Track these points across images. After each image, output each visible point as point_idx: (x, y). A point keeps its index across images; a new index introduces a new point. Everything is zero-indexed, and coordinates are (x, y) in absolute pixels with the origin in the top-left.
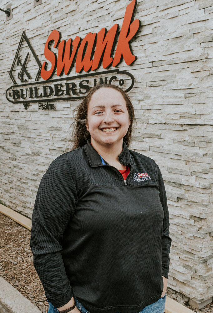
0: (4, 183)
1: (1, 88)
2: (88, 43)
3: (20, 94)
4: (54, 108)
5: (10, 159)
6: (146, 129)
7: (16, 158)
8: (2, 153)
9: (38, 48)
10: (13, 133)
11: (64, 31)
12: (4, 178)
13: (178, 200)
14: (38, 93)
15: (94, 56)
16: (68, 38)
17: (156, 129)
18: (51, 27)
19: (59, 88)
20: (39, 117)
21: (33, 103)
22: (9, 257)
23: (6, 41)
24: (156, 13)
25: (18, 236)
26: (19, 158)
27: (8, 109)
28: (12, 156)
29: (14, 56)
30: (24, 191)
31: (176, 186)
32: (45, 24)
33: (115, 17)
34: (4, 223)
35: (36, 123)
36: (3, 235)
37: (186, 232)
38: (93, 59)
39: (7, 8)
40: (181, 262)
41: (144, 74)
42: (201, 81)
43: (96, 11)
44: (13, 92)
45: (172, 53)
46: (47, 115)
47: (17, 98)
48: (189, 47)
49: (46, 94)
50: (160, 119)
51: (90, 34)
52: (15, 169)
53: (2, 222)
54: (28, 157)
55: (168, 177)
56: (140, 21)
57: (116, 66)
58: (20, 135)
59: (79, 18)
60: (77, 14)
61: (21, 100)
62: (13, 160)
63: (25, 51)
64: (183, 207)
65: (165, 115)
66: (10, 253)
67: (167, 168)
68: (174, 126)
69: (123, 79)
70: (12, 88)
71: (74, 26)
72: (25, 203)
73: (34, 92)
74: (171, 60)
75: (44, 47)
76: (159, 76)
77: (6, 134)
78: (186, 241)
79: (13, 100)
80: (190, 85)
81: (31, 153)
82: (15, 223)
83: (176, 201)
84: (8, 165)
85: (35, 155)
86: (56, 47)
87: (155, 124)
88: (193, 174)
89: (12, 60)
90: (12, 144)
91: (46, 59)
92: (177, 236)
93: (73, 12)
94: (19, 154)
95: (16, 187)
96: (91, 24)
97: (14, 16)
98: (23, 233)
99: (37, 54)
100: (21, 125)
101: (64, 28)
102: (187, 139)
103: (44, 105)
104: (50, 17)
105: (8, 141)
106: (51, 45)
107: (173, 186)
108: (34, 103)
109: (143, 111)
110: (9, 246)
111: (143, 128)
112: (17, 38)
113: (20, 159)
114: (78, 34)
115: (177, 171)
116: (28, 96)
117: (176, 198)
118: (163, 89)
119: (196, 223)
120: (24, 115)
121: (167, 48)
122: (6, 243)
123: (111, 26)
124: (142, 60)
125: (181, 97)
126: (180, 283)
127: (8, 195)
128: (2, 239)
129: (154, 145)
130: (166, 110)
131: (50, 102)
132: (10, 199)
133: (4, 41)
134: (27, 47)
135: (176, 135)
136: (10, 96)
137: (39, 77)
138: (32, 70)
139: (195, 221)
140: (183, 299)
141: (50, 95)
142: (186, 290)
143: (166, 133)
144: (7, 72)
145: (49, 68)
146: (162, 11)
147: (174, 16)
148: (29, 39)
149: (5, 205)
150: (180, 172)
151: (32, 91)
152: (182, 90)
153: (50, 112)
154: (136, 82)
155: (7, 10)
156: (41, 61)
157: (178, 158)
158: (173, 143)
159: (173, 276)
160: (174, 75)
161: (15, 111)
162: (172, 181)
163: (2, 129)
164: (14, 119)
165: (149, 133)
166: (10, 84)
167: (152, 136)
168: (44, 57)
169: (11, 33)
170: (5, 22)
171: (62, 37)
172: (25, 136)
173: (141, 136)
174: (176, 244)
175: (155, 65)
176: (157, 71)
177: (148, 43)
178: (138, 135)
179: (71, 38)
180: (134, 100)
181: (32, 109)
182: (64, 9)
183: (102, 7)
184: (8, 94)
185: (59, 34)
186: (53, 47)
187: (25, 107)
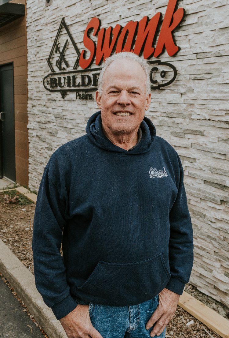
0: (39, 172)
1: (39, 75)
2: (129, 31)
3: (58, 82)
4: (92, 98)
5: (46, 149)
6: (188, 124)
7: (52, 148)
8: (38, 142)
9: (77, 36)
10: (49, 122)
11: (104, 18)
12: (40, 168)
13: (221, 203)
14: (76, 82)
15: (134, 46)
16: (108, 26)
17: (199, 125)
18: (91, 14)
19: (98, 78)
20: (76, 107)
24: (201, 2)
26: (55, 148)
27: (45, 98)
28: (48, 145)
29: (53, 43)
31: (219, 187)
32: (85, 11)
33: (157, 5)
35: (73, 113)
38: (134, 48)
40: (223, 270)
41: (187, 67)
44: (51, 80)
45: (218, 44)
46: (84, 106)
47: (54, 86)
49: (83, 84)
50: (204, 115)
51: (131, 22)
55: (210, 178)
56: (184, 9)
57: (158, 57)
58: (57, 125)
59: (120, 5)
60: (118, 1)
61: (59, 88)
62: (48, 150)
63: (64, 38)
64: (226, 211)
65: (210, 111)
67: (210, 167)
68: (219, 123)
70: (50, 76)
71: (114, 14)
73: (72, 80)
74: (217, 52)
75: (83, 35)
76: (203, 69)
77: (42, 123)
79: (51, 89)
83: (220, 203)
84: (43, 155)
86: (96, 36)
89: (50, 47)
90: (48, 133)
91: (84, 47)
92: (219, 242)
94: (55, 144)
96: (133, 11)
97: (54, 2)
99: (76, 42)
100: (58, 114)
101: (105, 15)
103: (82, 95)
104: (90, 4)
105: (44, 130)
106: (90, 32)
107: (216, 188)
108: (71, 92)
109: (185, 105)
111: (185, 124)
112: (56, 25)
114: (118, 21)
115: (220, 172)
116: (66, 85)
117: (219, 200)
118: (207, 82)
120: (61, 105)
121: (214, 39)
123: (153, 14)
124: (186, 51)
125: (227, 92)
126: (221, 293)
129: (196, 142)
130: (211, 106)
131: (87, 91)
133: (43, 27)
134: (66, 34)
135: (221, 133)
136: (48, 84)
137: (77, 66)
138: (70, 58)
140: (224, 310)
141: (88, 84)
142: (228, 301)
143: (210, 130)
144: (46, 60)
145: (87, 56)
147: (221, 5)
148: (68, 26)
150: (225, 173)
151: (70, 79)
152: (228, 85)
153: (87, 102)
154: (179, 74)
156: (79, 49)
157: (223, 157)
158: (217, 141)
159: (214, 285)
160: (220, 68)
161: (52, 99)
162: (216, 182)
163: (39, 117)
164: (51, 107)
165: (192, 129)
166: (48, 71)
167: (194, 133)
168: (83, 44)
169: (50, 20)
170: (44, 8)
171: (102, 24)
172: (62, 125)
173: (182, 132)
174: (218, 250)
175: (200, 57)
176: (202, 63)
177: (192, 33)
178: (179, 131)
179: (112, 26)
180: (175, 93)
181: (69, 99)
184: (45, 81)
185: (99, 22)
186: (92, 36)
187: (62, 96)
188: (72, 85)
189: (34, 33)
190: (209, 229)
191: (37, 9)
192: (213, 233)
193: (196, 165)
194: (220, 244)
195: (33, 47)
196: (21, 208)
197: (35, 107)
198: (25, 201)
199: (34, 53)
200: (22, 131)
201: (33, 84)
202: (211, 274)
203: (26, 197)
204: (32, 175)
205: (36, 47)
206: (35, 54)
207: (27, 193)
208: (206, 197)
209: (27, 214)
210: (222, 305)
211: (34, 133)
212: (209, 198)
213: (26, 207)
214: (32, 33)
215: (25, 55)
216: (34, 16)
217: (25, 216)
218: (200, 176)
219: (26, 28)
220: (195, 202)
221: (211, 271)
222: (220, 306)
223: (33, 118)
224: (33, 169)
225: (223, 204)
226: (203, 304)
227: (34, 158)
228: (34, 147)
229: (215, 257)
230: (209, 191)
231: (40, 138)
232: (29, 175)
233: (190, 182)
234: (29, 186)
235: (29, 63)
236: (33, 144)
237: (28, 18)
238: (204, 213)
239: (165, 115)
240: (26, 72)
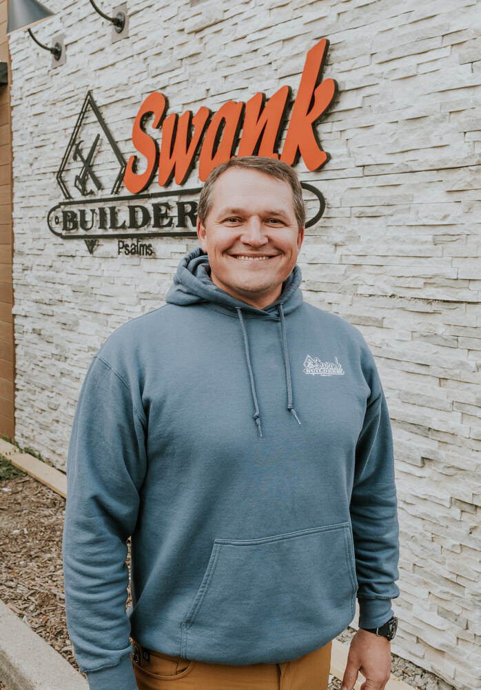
0: (38, 408)
1: (38, 205)
2: (226, 120)
3: (79, 220)
4: (152, 252)
5: (53, 357)
6: (351, 305)
7: (66, 355)
8: (36, 344)
9: (119, 127)
10: (61, 301)
11: (175, 94)
12: (40, 398)
13: (424, 464)
14: (117, 220)
15: (238, 149)
16: (183, 108)
17: (372, 307)
18: (148, 85)
19: (163, 212)
20: (119, 271)
21: (105, 240)
22: (50, 581)
23: (51, 109)
24: (369, 67)
26: (72, 356)
27: (51, 251)
28: (59, 350)
29: (68, 140)
31: (418, 431)
32: (136, 79)
33: (283, 72)
35: (112, 282)
36: (37, 528)
37: (442, 536)
38: (236, 154)
39: (55, 43)
40: (434, 602)
41: (345, 191)
42: (469, 211)
43: (242, 57)
44: (63, 216)
45: (404, 150)
46: (135, 267)
47: (71, 227)
48: (441, 139)
50: (383, 286)
51: (230, 104)
52: (63, 379)
53: (33, 499)
55: (400, 412)
56: (335, 82)
58: (77, 307)
59: (206, 70)
60: (201, 61)
61: (81, 232)
62: (59, 360)
63: (92, 131)
64: (435, 479)
65: (393, 279)
66: (52, 573)
67: (398, 392)
68: (413, 302)
70: (62, 207)
71: (196, 85)
73: (109, 217)
74: (402, 164)
75: (132, 125)
76: (377, 197)
77: (45, 304)
78: (444, 555)
79: (64, 233)
80: (445, 217)
82: (62, 500)
83: (420, 465)
84: (48, 370)
86: (157, 127)
87: (370, 295)
88: (457, 407)
89: (62, 148)
90: (59, 324)
91: (135, 150)
92: (423, 544)
93: (195, 56)
94: (73, 347)
95: (64, 420)
96: (233, 82)
97: (69, 59)
99: (116, 140)
100: (79, 284)
101: (175, 89)
102: (441, 330)
103: (130, 245)
104: (145, 65)
105: (50, 318)
106: (146, 121)
107: (411, 432)
108: (108, 240)
109: (344, 267)
110: (49, 555)
111: (345, 304)
112: (74, 104)
114: (204, 101)
115: (420, 400)
116: (97, 225)
117: (420, 458)
118: (386, 222)
119: (465, 517)
120: (87, 265)
121: (395, 138)
122: (43, 547)
123: (274, 88)
124: (341, 162)
125: (426, 242)
126: (433, 652)
127: (48, 435)
128: (33, 539)
129: (370, 340)
130: (395, 268)
132: (51, 445)
133: (47, 109)
134: (95, 122)
135: (417, 321)
136: (57, 223)
137: (119, 187)
138: (105, 171)
139: (462, 511)
141: (143, 225)
142: (446, 668)
143: (396, 317)
144: (52, 174)
145: (141, 168)
146: (382, 63)
147: (409, 75)
148: (99, 107)
149: (40, 458)
150: (428, 402)
151: (105, 214)
152: (428, 228)
153: (142, 260)
154: (329, 206)
155: (54, 47)
156: (124, 154)
157: (423, 370)
158: (410, 339)
159: (417, 635)
160: (410, 195)
161: (67, 255)
162: (411, 420)
163: (38, 292)
165: (359, 314)
166: (58, 197)
167: (363, 323)
168: (131, 144)
169: (62, 93)
170: (49, 71)
171: (170, 106)
172: (88, 308)
174: (423, 561)
175: (370, 174)
176: (374, 185)
177: (354, 127)
179: (190, 110)
180: (324, 242)
181: (103, 253)
182: (174, 50)
183: (256, 51)
184: (52, 218)
185: (164, 101)
186: (150, 127)
187: (88, 248)
188: (109, 225)
189: (28, 119)
190: (402, 518)
191: (34, 71)
192: (409, 527)
194: (426, 548)
195: (25, 147)
197: (29, 271)
198: (8, 470)
199: (27, 160)
201: (25, 223)
202: (409, 612)
203: (10, 461)
204: (22, 413)
205: (32, 149)
206: (31, 161)
207: (12, 453)
209: (14, 500)
210: (435, 679)
211: (28, 325)
212: (398, 453)
213: (10, 484)
214: (23, 121)
215: (8, 164)
216: (28, 86)
217: (9, 503)
219: (9, 109)
221: (408, 606)
222: (432, 682)
223: (26, 293)
224: (25, 401)
225: (427, 466)
226: (397, 679)
227: (27, 378)
228: (26, 354)
229: (416, 576)
230: (399, 440)
231: (40, 335)
232: (17, 414)
234: (16, 437)
235: (15, 180)
236: (25, 349)
237: (14, 90)
240: (10, 198)
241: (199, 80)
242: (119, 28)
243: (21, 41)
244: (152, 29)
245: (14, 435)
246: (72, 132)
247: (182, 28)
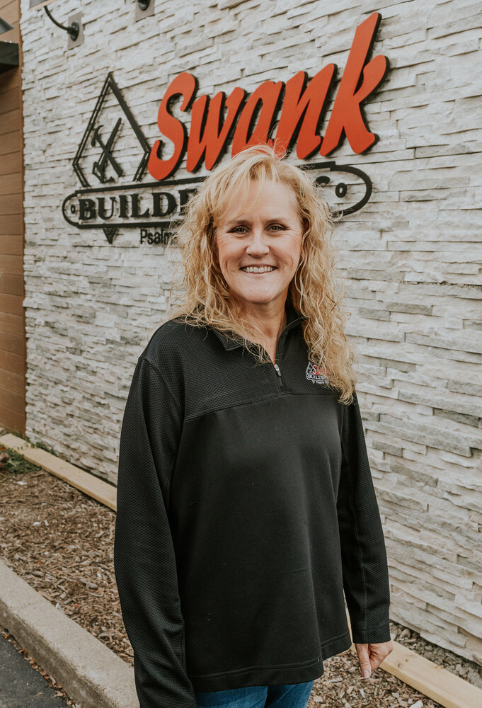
0: (50, 402)
1: (52, 193)
3: (97, 208)
5: (67, 350)
6: (397, 293)
7: (82, 348)
8: (49, 337)
9: (143, 110)
10: (77, 293)
11: (206, 74)
12: (53, 392)
13: (472, 454)
14: (140, 208)
15: (276, 131)
16: (214, 90)
17: (420, 295)
18: (175, 66)
20: (140, 261)
21: (126, 229)
22: (77, 571)
23: (66, 92)
24: (424, 43)
25: (90, 523)
26: (89, 349)
27: (66, 241)
28: (74, 343)
29: (85, 126)
30: (99, 422)
31: (467, 421)
32: (161, 60)
33: (327, 50)
34: (55, 493)
35: (133, 273)
36: (57, 520)
38: (274, 136)
39: (71, 23)
40: (478, 592)
41: (394, 174)
43: (282, 34)
44: (80, 205)
45: (461, 130)
46: (158, 258)
47: (88, 216)
50: (433, 272)
51: (268, 84)
52: (79, 373)
53: (50, 492)
54: (110, 348)
55: (448, 402)
56: (387, 58)
57: (329, 155)
58: (94, 299)
59: (241, 48)
60: (236, 39)
61: (99, 221)
62: (74, 354)
63: (112, 114)
65: (445, 265)
66: (77, 564)
67: (446, 381)
68: (466, 289)
69: (346, 183)
70: (79, 195)
71: (229, 65)
72: (102, 450)
73: (130, 205)
74: (458, 145)
75: (157, 109)
76: (429, 180)
77: (60, 296)
79: (80, 222)
81: (118, 339)
82: (79, 493)
83: (468, 455)
84: (61, 364)
85: (128, 343)
86: (186, 110)
89: (79, 133)
90: (74, 317)
91: (160, 134)
92: (469, 535)
93: (229, 35)
94: (89, 340)
95: (79, 414)
96: (270, 61)
97: (87, 40)
98: (100, 517)
99: (140, 124)
100: (97, 275)
101: (206, 69)
103: (154, 234)
104: (173, 44)
105: (64, 310)
106: (173, 103)
107: (460, 422)
108: (128, 229)
109: (390, 254)
110: (73, 547)
111: (390, 292)
112: (92, 88)
113: (92, 351)
114: (238, 81)
115: (469, 389)
116: (117, 213)
117: (468, 449)
118: (439, 207)
120: (105, 256)
121: (451, 118)
122: (65, 539)
123: (317, 67)
124: (390, 144)
126: (474, 642)
127: (61, 430)
128: (55, 530)
129: (417, 329)
130: (446, 254)
131: (166, 227)
132: (66, 440)
133: (63, 92)
134: (115, 106)
135: (469, 309)
136: (73, 212)
137: (142, 173)
138: (126, 157)
141: (168, 213)
143: (446, 305)
144: (68, 161)
145: (167, 154)
146: (439, 38)
147: (468, 51)
148: (121, 89)
149: (53, 453)
150: (479, 391)
151: (126, 202)
153: (167, 249)
154: (376, 191)
155: (70, 26)
156: (148, 138)
157: (474, 359)
158: (461, 327)
160: (466, 177)
161: (84, 245)
162: (459, 410)
163: (51, 284)
164: (81, 262)
165: (405, 302)
166: (74, 186)
167: (410, 311)
168: (156, 129)
169: (79, 76)
170: (65, 52)
171: (200, 87)
172: (106, 300)
173: (384, 308)
174: (467, 552)
175: (422, 156)
176: (426, 168)
177: (405, 106)
178: (377, 307)
179: (223, 91)
180: (368, 229)
181: (123, 243)
182: (205, 27)
183: (297, 27)
184: (67, 207)
185: (194, 81)
186: (178, 110)
187: (107, 238)
188: (130, 214)
189: (41, 104)
190: (446, 509)
191: (48, 53)
192: (454, 517)
193: (416, 376)
194: (470, 539)
195: (37, 134)
196: (14, 479)
197: (42, 262)
198: (21, 464)
199: (39, 147)
200: (9, 314)
201: (37, 213)
202: (451, 602)
203: (23, 455)
204: (33, 408)
205: (45, 134)
206: (44, 148)
207: (24, 448)
208: (439, 441)
209: (31, 493)
210: (476, 668)
211: (40, 318)
212: (444, 444)
213: (25, 478)
214: (35, 105)
215: (19, 151)
216: (41, 68)
217: (27, 496)
218: (424, 399)
219: (20, 93)
220: (413, 453)
221: (452, 596)
222: (473, 671)
223: (38, 286)
224: (37, 396)
225: (475, 457)
226: (439, 668)
227: (39, 372)
228: (38, 347)
229: (460, 567)
230: (446, 430)
232: (28, 409)
233: (402, 412)
234: (27, 432)
235: (27, 167)
236: (37, 342)
237: (26, 73)
238: (435, 477)
239: (345, 274)
240: (21, 187)
241: (233, 59)
242: (143, 6)
243: (33, 20)
244: (180, 6)
245: (25, 430)
246: (91, 116)
247: (215, 4)
